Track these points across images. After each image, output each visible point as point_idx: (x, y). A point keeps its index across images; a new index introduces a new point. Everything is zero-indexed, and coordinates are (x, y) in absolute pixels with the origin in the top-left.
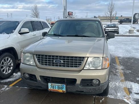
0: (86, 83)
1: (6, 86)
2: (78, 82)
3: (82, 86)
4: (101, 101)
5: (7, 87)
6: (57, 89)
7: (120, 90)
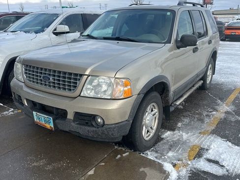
0: (84, 120)
1: (12, 109)
2: (70, 116)
3: (77, 124)
4: (119, 156)
5: (12, 111)
6: (43, 122)
7: (180, 148)
